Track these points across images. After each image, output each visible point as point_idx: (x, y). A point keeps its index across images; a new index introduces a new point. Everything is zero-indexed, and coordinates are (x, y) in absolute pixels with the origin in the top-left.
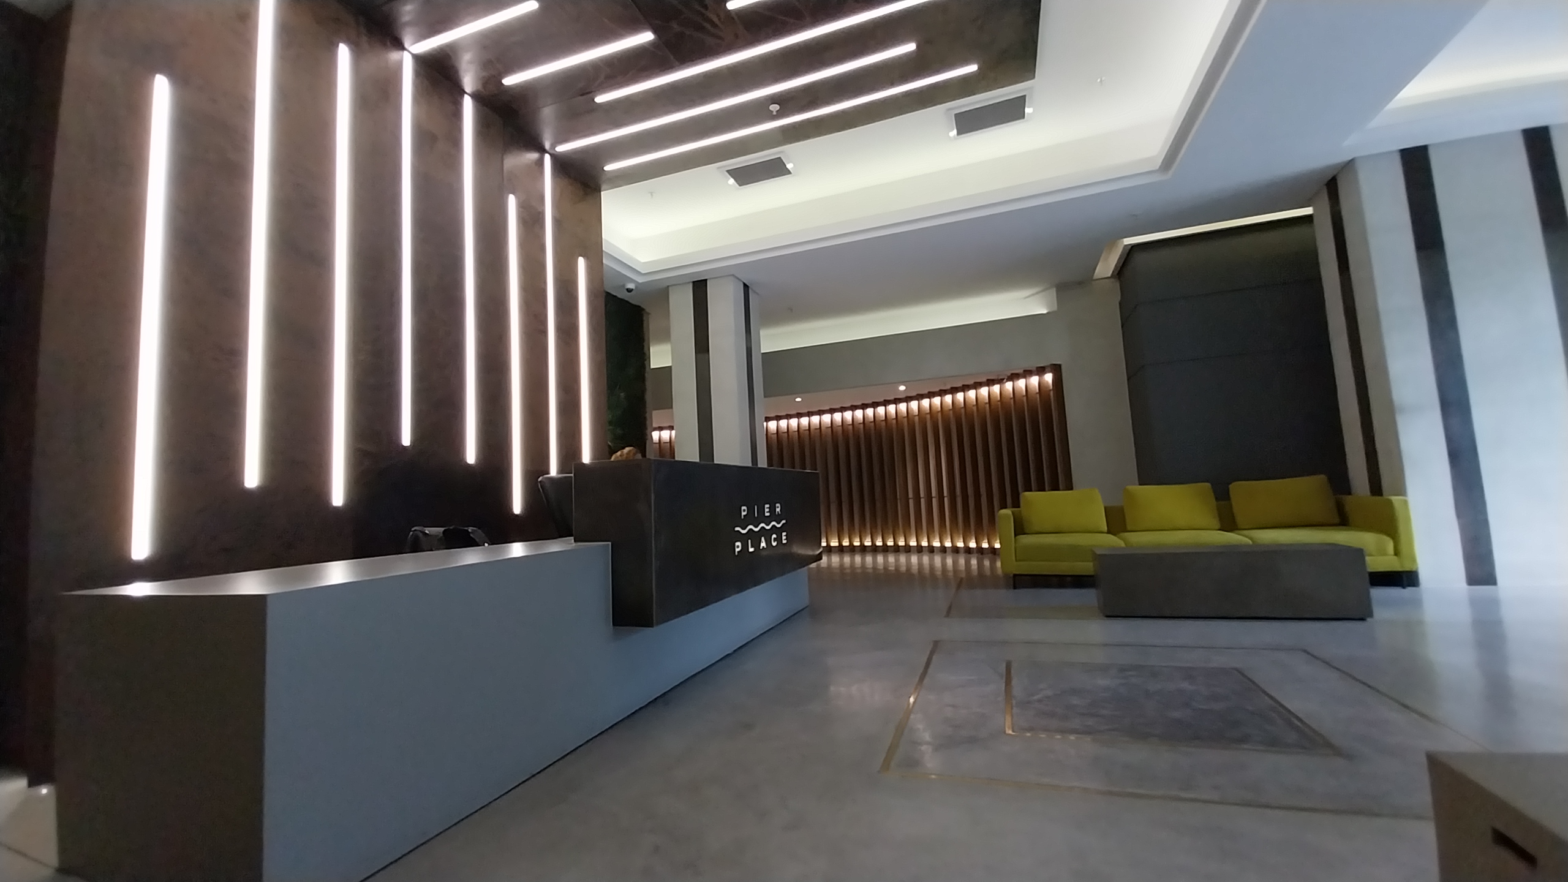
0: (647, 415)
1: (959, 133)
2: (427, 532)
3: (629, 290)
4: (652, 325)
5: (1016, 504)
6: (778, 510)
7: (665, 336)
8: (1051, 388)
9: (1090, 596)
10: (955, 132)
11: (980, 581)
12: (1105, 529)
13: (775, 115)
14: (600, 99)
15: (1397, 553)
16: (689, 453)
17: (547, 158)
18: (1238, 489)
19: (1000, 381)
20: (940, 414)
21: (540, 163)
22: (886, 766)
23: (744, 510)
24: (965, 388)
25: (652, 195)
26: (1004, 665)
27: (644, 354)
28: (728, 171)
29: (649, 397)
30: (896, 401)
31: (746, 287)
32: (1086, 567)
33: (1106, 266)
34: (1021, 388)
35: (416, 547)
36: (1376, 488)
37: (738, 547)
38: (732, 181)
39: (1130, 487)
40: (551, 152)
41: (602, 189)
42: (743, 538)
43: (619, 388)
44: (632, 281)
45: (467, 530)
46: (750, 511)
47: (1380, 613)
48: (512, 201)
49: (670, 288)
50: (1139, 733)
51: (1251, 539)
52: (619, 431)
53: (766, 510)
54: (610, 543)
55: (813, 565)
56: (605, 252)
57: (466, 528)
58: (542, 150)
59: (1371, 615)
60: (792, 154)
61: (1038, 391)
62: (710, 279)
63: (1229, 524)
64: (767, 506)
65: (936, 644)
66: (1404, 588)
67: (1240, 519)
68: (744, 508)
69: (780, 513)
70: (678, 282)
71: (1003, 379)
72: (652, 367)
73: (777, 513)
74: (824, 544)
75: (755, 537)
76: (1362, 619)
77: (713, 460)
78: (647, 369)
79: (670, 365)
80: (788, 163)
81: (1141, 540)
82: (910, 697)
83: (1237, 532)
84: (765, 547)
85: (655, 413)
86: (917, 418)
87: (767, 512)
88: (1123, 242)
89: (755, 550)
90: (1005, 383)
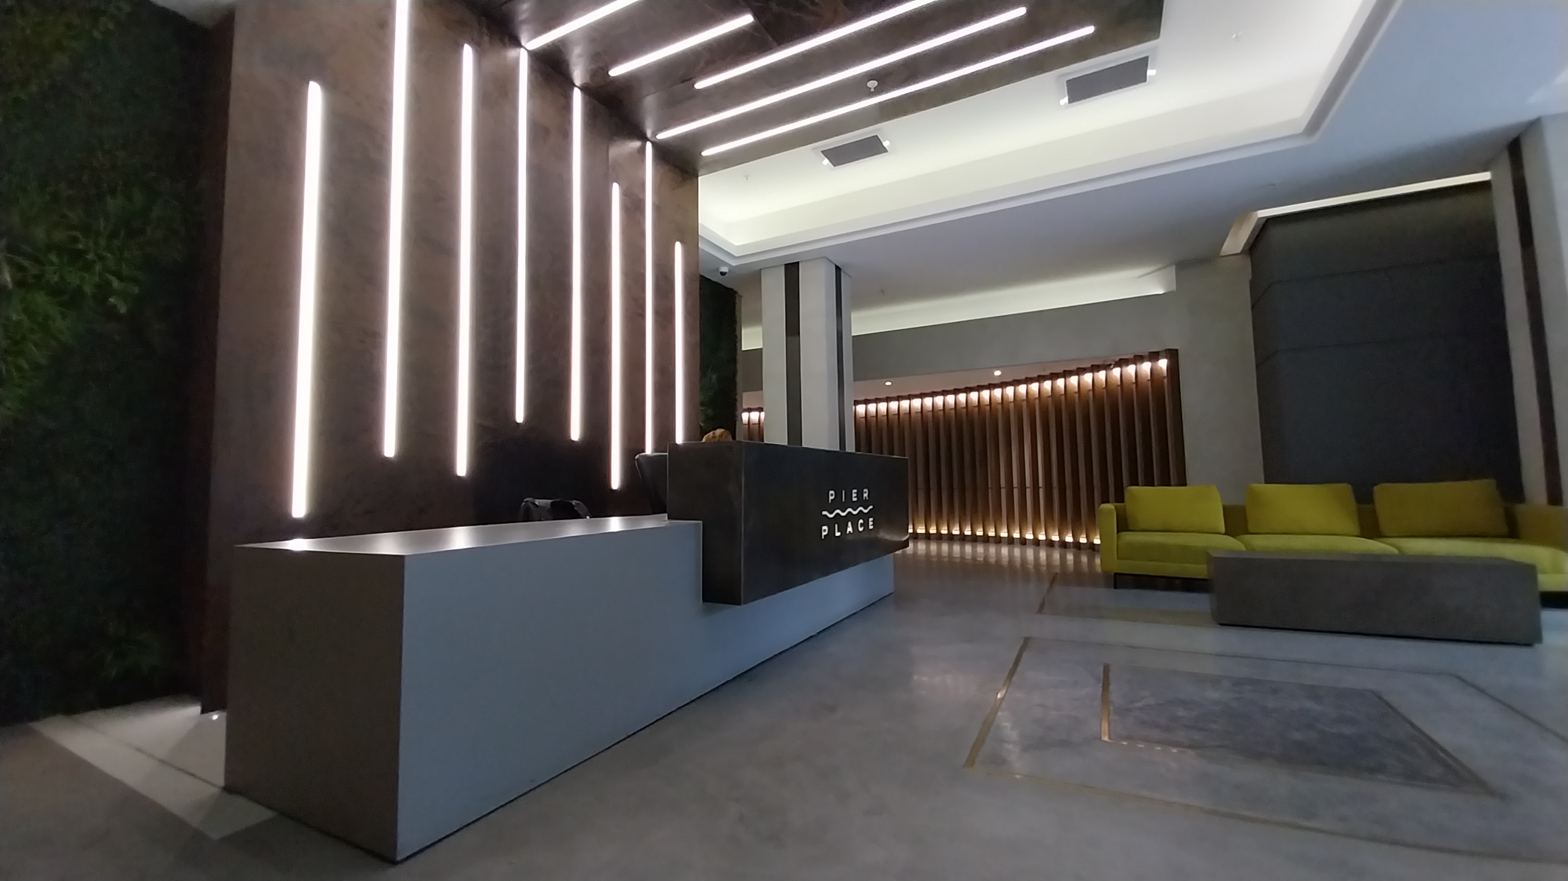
0: (738, 397)
1: (1071, 101)
2: (537, 503)
3: (723, 274)
4: (744, 308)
5: (1120, 498)
6: (866, 495)
7: (757, 318)
8: (1165, 375)
9: (1201, 602)
10: (1066, 99)
11: (1078, 578)
12: (1223, 530)
13: (872, 92)
14: (700, 85)
16: (778, 436)
17: (649, 145)
18: (1386, 494)
19: (1107, 367)
20: (1037, 401)
21: (642, 150)
22: (971, 762)
23: (832, 495)
24: (1066, 374)
25: (747, 179)
26: (1102, 668)
27: (736, 337)
28: (823, 152)
29: (739, 379)
30: (991, 387)
31: (838, 269)
32: (1199, 570)
33: (1237, 241)
34: (1131, 373)
35: (528, 517)
37: (825, 531)
38: (826, 161)
39: (1254, 486)
40: (651, 139)
41: (699, 174)
42: (830, 523)
43: (711, 370)
44: (726, 264)
45: (571, 504)
46: (838, 495)
48: (616, 190)
49: (763, 271)
50: (1254, 753)
51: (1398, 548)
52: (710, 412)
53: (854, 495)
54: (701, 522)
55: (899, 552)
56: (701, 237)
57: (570, 501)
58: (644, 138)
59: (1539, 640)
60: (888, 131)
61: (1150, 378)
62: (802, 261)
63: (1370, 529)
64: (855, 491)
65: (1027, 640)
67: (1388, 526)
68: (832, 492)
69: (867, 498)
70: (769, 265)
71: (1110, 365)
72: (743, 349)
73: (864, 498)
74: (911, 531)
75: (842, 522)
76: (1533, 645)
77: (801, 444)
78: (739, 351)
79: (761, 347)
80: (885, 141)
81: (1262, 543)
82: (998, 693)
83: (1381, 539)
84: (852, 532)
85: (745, 394)
86: (1012, 404)
87: (855, 497)
88: (1257, 215)
89: (841, 534)
90: (1112, 369)
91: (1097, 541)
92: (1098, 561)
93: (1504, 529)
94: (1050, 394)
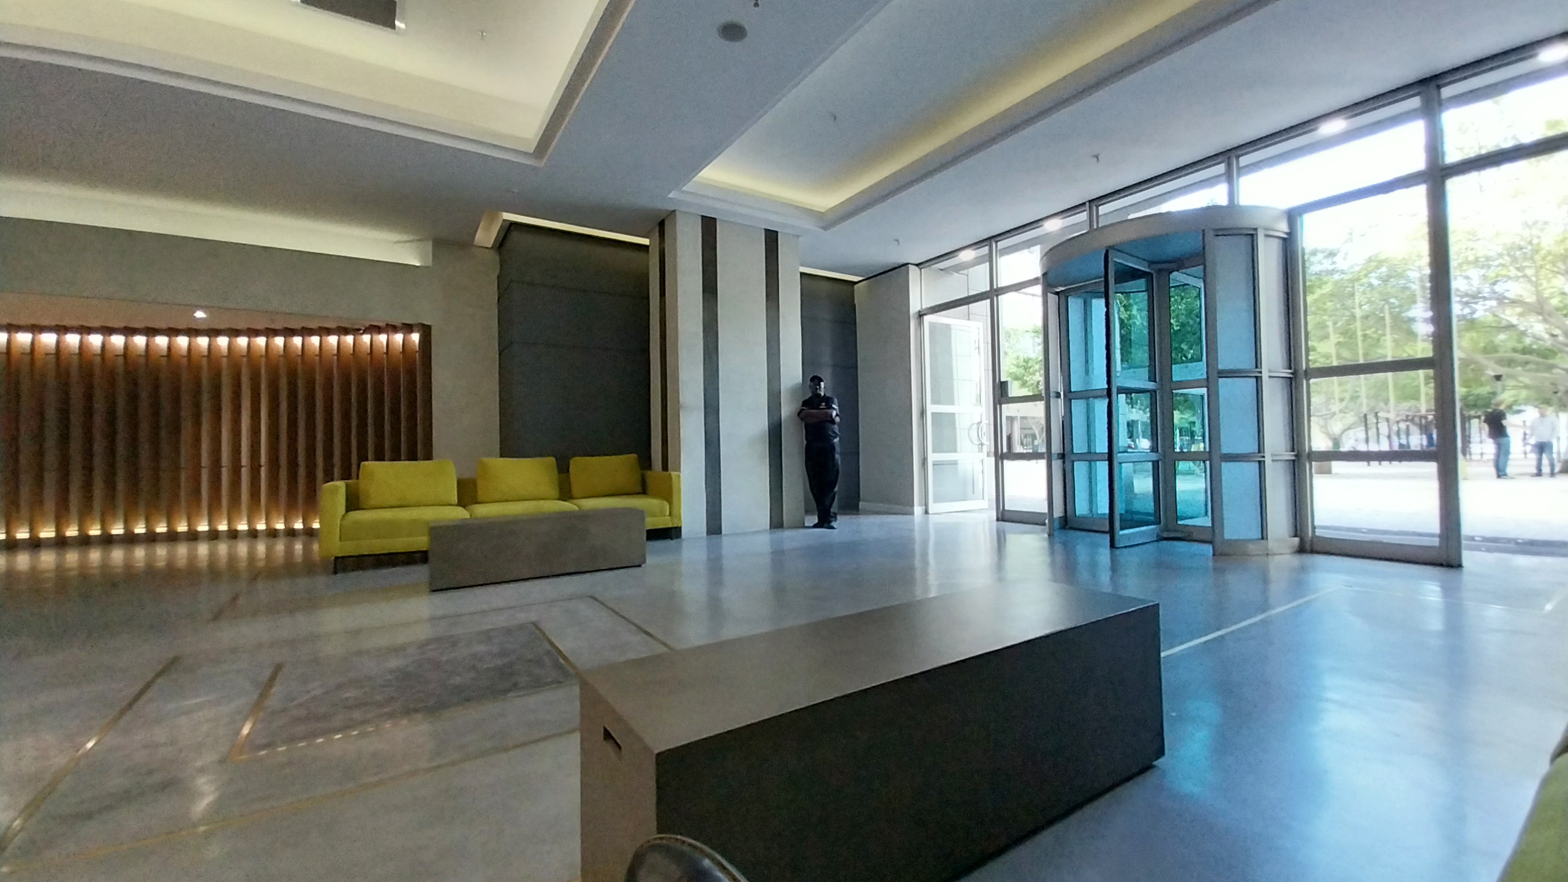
8: (417, 348)
9: (419, 573)
12: (455, 499)
15: (670, 515)
18: (577, 464)
19: (356, 331)
20: (263, 359)
24: (306, 332)
26: (271, 671)
30: (192, 332)
32: (421, 542)
33: (486, 236)
34: (382, 343)
36: (665, 467)
39: (485, 460)
47: (650, 560)
51: (579, 506)
59: (644, 562)
61: (401, 350)
63: (565, 494)
65: (167, 663)
66: (672, 539)
67: (575, 490)
71: (360, 330)
76: (639, 566)
81: (483, 511)
83: (571, 501)
86: (225, 360)
88: (502, 216)
90: (362, 334)
91: (316, 525)
92: (316, 547)
93: (639, 489)
94: (282, 352)
